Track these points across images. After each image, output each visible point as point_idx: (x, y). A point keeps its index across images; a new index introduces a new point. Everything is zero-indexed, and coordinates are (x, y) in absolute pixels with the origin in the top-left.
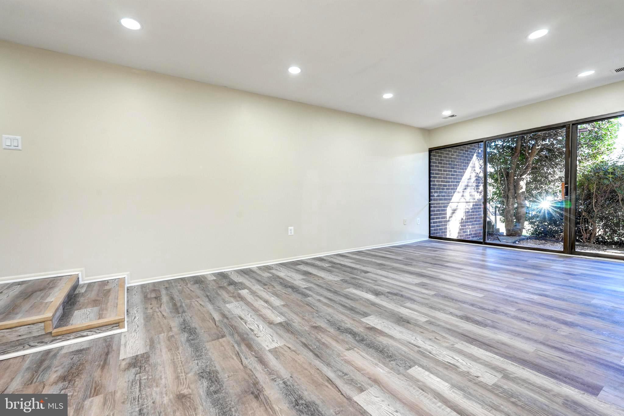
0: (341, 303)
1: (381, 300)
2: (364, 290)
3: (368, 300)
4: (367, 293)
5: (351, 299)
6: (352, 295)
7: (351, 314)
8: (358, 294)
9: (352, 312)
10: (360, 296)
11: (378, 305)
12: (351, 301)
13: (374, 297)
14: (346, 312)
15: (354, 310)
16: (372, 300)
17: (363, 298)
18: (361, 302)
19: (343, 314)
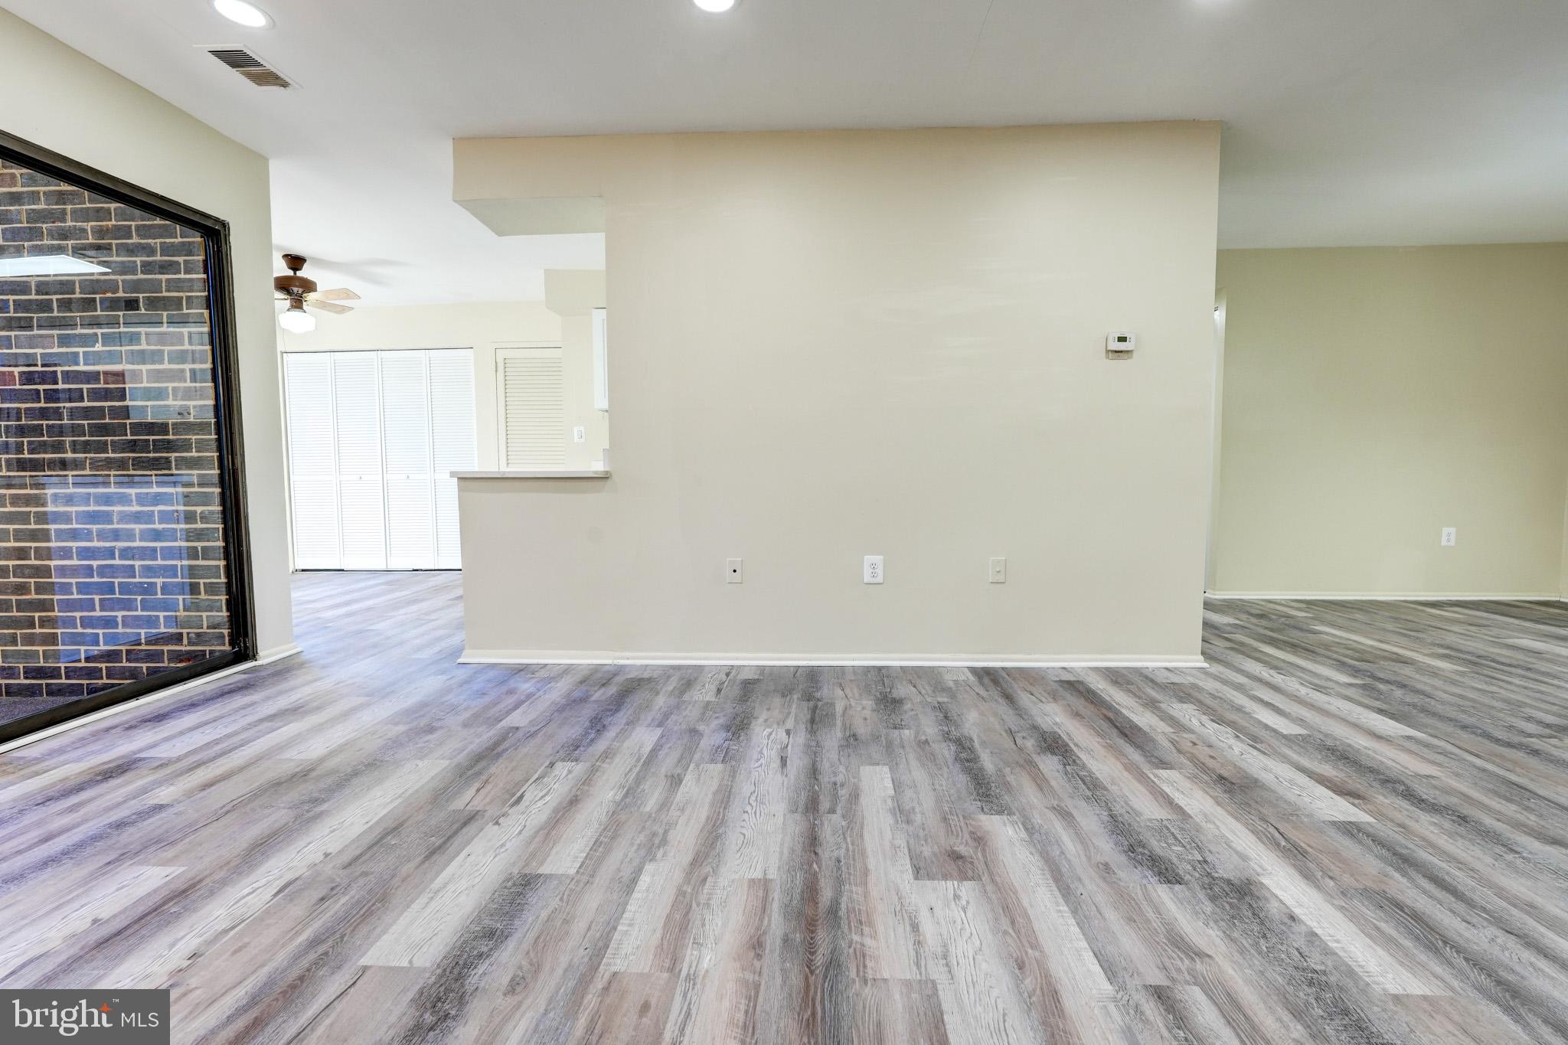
0: (1460, 907)
1: (1244, 858)
2: (1300, 942)
3: (1307, 876)
4: (1292, 918)
5: (1399, 906)
6: (1388, 928)
7: (1411, 846)
8: (1352, 928)
9: (1404, 851)
10: (1341, 908)
11: (1278, 845)
12: (1400, 897)
13: (1265, 881)
14: (1436, 861)
15: (1394, 854)
16: (1292, 871)
17: (1328, 896)
18: (1347, 879)
19: (1449, 855)
